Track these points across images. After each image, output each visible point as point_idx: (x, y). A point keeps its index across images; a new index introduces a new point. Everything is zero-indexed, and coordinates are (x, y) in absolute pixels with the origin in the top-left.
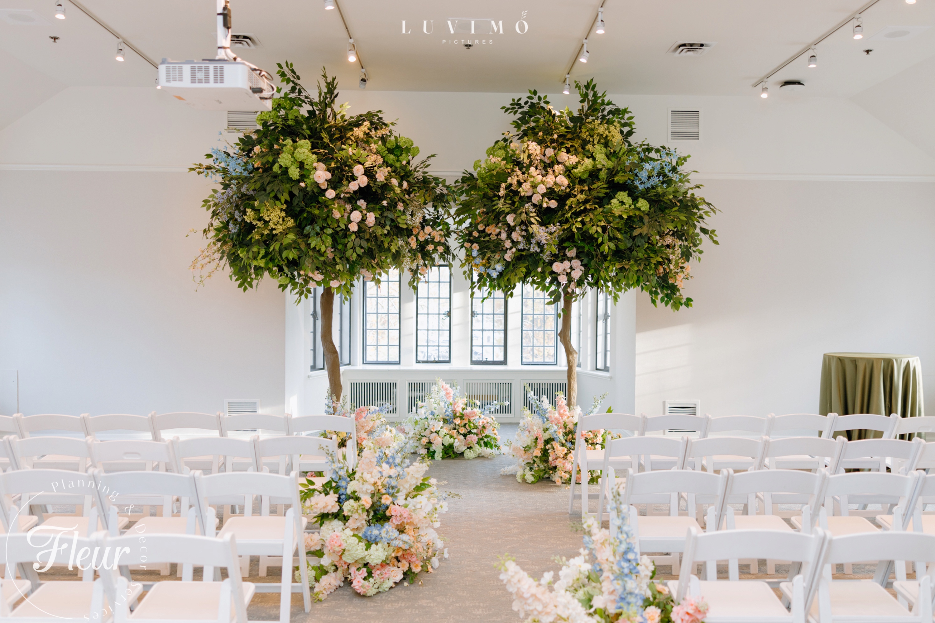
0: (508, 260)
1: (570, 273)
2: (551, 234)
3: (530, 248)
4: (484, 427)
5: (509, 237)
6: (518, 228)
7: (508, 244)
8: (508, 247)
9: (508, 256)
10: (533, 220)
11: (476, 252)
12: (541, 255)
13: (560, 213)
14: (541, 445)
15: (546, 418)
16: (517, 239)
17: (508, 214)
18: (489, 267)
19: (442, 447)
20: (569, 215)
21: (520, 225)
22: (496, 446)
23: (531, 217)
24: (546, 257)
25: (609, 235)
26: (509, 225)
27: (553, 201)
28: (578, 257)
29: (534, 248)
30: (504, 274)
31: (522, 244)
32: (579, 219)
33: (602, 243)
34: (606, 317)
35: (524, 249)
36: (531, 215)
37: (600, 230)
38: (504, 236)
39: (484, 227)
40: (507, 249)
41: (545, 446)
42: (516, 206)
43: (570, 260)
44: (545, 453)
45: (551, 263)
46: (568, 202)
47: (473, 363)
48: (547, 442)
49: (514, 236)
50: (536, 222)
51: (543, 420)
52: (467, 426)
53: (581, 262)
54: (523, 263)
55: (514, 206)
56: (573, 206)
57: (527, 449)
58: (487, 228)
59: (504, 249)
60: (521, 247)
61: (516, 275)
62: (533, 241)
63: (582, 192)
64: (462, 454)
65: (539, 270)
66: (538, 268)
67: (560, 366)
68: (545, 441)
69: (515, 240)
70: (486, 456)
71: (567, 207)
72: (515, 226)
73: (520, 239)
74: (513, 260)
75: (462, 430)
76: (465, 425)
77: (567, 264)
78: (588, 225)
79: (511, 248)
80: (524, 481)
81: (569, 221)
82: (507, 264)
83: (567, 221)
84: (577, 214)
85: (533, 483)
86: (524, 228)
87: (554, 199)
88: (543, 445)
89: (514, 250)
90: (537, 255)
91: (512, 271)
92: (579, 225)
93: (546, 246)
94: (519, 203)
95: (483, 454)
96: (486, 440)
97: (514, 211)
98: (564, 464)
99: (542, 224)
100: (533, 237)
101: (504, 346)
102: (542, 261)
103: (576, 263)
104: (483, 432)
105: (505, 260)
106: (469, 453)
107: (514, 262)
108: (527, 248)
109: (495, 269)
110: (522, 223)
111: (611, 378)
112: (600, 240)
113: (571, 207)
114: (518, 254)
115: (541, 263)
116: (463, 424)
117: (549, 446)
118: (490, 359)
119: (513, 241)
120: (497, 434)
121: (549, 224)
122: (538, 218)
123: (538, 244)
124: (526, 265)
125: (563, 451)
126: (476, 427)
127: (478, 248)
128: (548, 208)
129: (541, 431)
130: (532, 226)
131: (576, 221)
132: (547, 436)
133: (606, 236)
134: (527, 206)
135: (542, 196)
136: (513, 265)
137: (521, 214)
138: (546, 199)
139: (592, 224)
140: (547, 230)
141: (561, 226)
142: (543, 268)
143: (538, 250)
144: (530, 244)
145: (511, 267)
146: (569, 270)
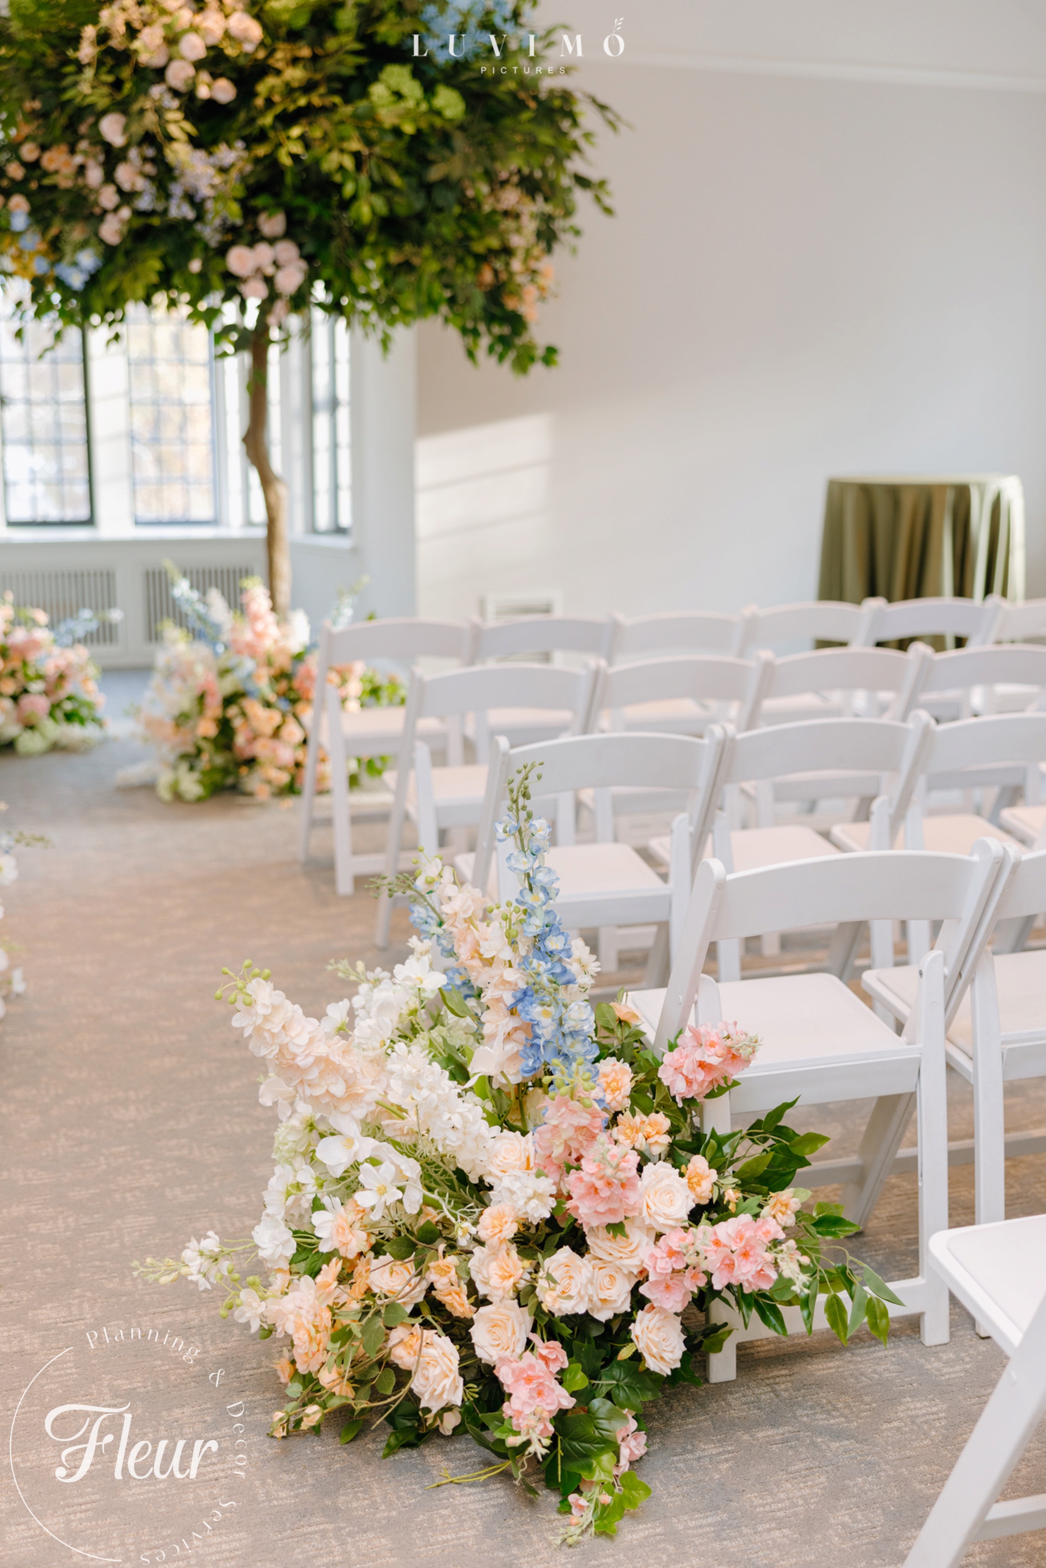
0: (109, 240)
1: (274, 276)
2: (223, 170)
3: (167, 209)
4: (61, 676)
5: (109, 178)
6: (133, 153)
7: (108, 198)
8: (109, 206)
9: (111, 231)
10: (174, 130)
11: (21, 217)
12: (198, 227)
13: (242, 116)
14: (214, 709)
15: (222, 644)
16: (133, 184)
17: (104, 113)
18: (60, 260)
20: (268, 120)
21: (139, 145)
22: (94, 719)
23: (169, 122)
24: (210, 233)
25: (371, 178)
26: (107, 147)
27: (223, 82)
28: (289, 234)
29: (179, 207)
30: (102, 277)
31: (146, 199)
32: (296, 132)
33: (354, 197)
34: (334, 404)
35: (152, 213)
36: (170, 116)
37: (349, 163)
38: (95, 175)
39: (37, 153)
40: (105, 212)
41: (224, 711)
42: (126, 91)
43: (272, 241)
44: (225, 726)
45: (222, 251)
46: (262, 88)
47: (13, 524)
48: (229, 700)
49: (125, 175)
50: (183, 137)
51: (216, 651)
52: (19, 675)
53: (300, 248)
54: (152, 248)
55: (120, 93)
56: (276, 98)
57: (181, 720)
58: (47, 155)
59: (97, 211)
60: (144, 203)
61: (136, 278)
62: (177, 189)
63: (294, 61)
64: (12, 744)
65: (196, 266)
66: (191, 261)
68: (224, 699)
69: (127, 186)
70: (71, 745)
71: (260, 101)
72: (125, 149)
73: (141, 184)
74: (123, 241)
76: (14, 672)
77: (263, 254)
78: (318, 150)
79: (116, 209)
80: (178, 796)
81: (267, 136)
82: (109, 253)
83: (261, 136)
84: (287, 120)
85: (199, 800)
86: (150, 152)
87: (226, 78)
88: (219, 708)
89: (125, 213)
90: (187, 229)
91: (125, 269)
92: (297, 148)
93: (209, 204)
94: (135, 83)
95: (62, 741)
96: (68, 706)
97: (122, 107)
98: (274, 750)
99: (196, 143)
100: (174, 179)
101: (87, 481)
102: (202, 244)
103: (287, 251)
104: (61, 689)
105: (102, 241)
106: (30, 741)
107: (128, 245)
108: (160, 209)
109: (77, 265)
110: (148, 138)
111: (354, 551)
112: (349, 189)
113: (269, 103)
114: (138, 223)
115: (198, 249)
116: (9, 672)
117: (232, 711)
118: (55, 514)
119: (120, 191)
120: (95, 691)
121: (215, 142)
122: (187, 127)
123: (190, 198)
124: (159, 253)
125: (271, 719)
126: (41, 678)
127: (26, 206)
128: (211, 103)
129: (212, 677)
130: (174, 147)
131: (288, 138)
132: (227, 686)
133: (364, 180)
134: (155, 92)
135: (193, 67)
136: (127, 253)
137: (142, 111)
138: (205, 77)
139: (327, 146)
140: (212, 160)
141: (248, 148)
142: (205, 264)
143: (190, 214)
144: (168, 196)
145: (120, 259)
146: (270, 270)
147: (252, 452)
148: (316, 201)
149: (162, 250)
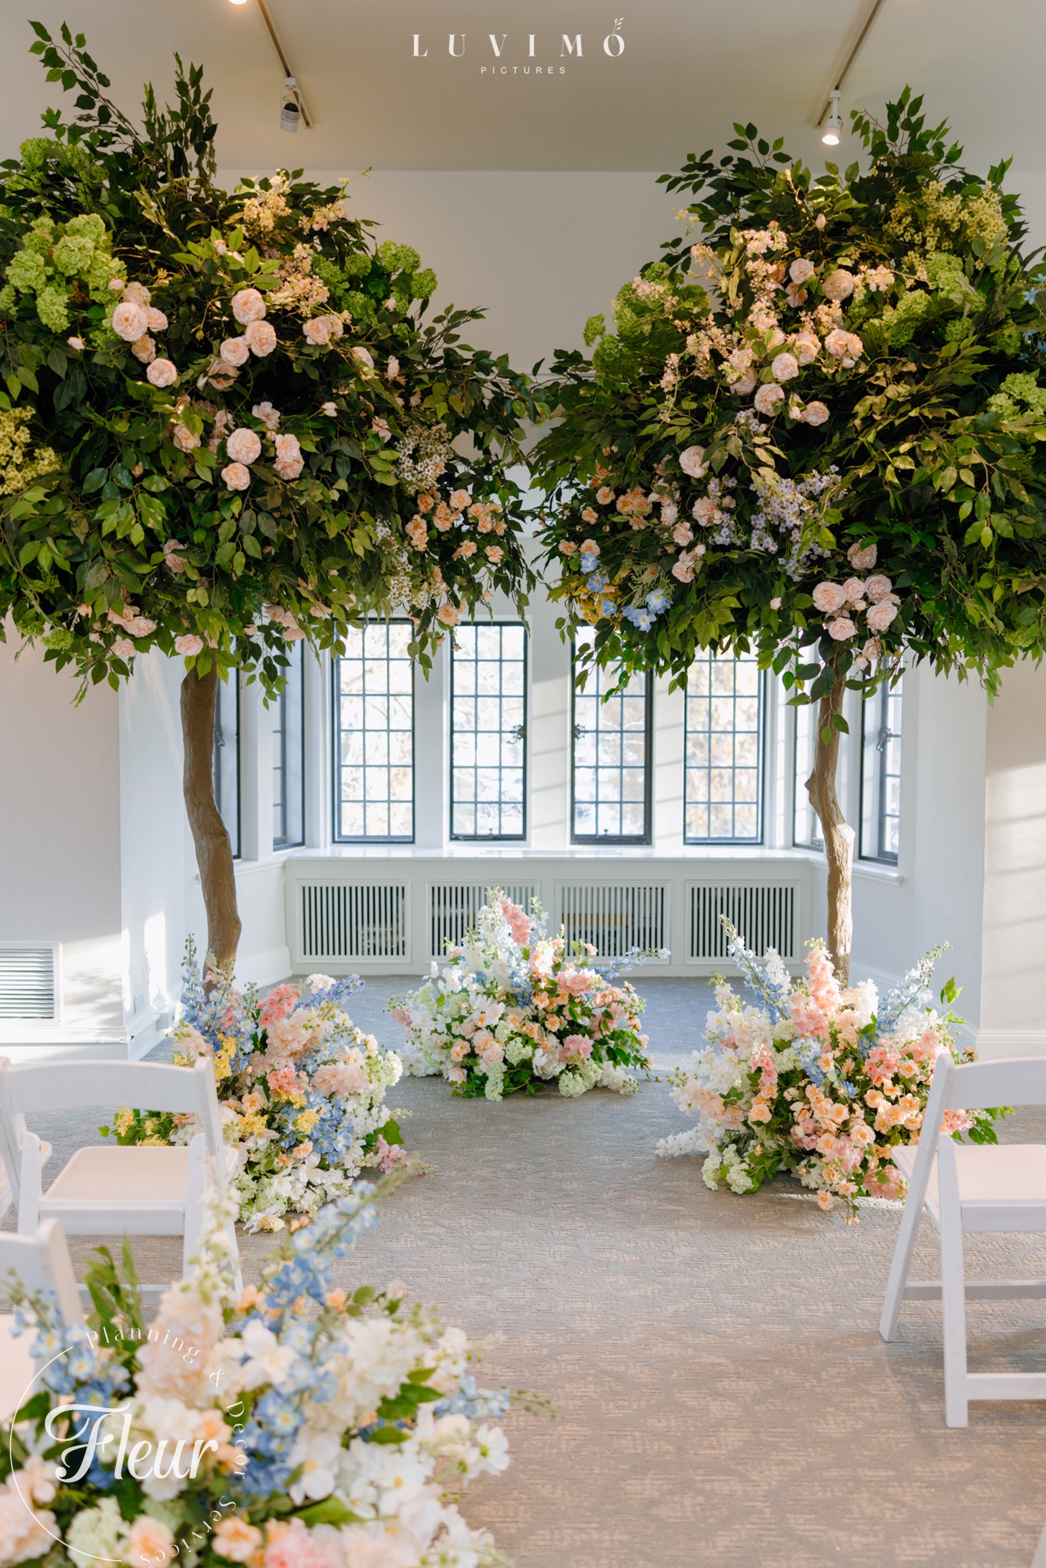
0: (681, 579)
1: (864, 612)
2: (812, 497)
3: (747, 545)
4: (608, 1015)
5: (685, 513)
6: (713, 486)
7: (683, 535)
8: (684, 543)
9: (683, 570)
10: (761, 454)
11: (592, 559)
12: (781, 561)
13: (836, 439)
14: (769, 1087)
15: (780, 1010)
16: (710, 520)
17: (684, 446)
18: (628, 602)
19: (505, 1068)
20: (871, 438)
21: (720, 476)
22: (637, 1059)
23: (755, 445)
24: (793, 567)
25: (993, 495)
26: (684, 479)
27: (817, 404)
28: (880, 566)
29: (760, 539)
30: (672, 619)
31: (725, 532)
32: (904, 447)
33: (972, 519)
34: (883, 736)
35: (732, 546)
36: (757, 440)
37: (966, 478)
38: (669, 513)
39: (612, 496)
40: (679, 550)
41: (781, 1090)
42: (708, 421)
43: (864, 574)
44: (781, 1108)
45: (808, 586)
46: (860, 409)
47: (579, 840)
48: (786, 1079)
49: (702, 510)
50: (771, 462)
51: (773, 1014)
52: (566, 1012)
53: (893, 583)
54: (730, 585)
55: (703, 422)
56: (877, 417)
57: (731, 1098)
58: (622, 498)
59: (670, 550)
60: (721, 539)
61: (711, 617)
62: (759, 522)
63: (898, 379)
64: (555, 1081)
65: (776, 603)
66: (772, 598)
67: (771, 848)
68: (781, 1076)
69: (703, 522)
70: (614, 1088)
71: (857, 422)
72: (704, 481)
73: (718, 517)
74: (696, 579)
75: (553, 1024)
76: (561, 1008)
77: (855, 588)
78: (929, 467)
79: (691, 547)
80: (724, 1185)
81: (868, 455)
82: (680, 592)
83: (863, 456)
84: (890, 437)
85: (748, 1193)
86: (732, 483)
87: (820, 400)
88: (776, 1089)
89: (700, 549)
90: (768, 564)
91: (697, 609)
92: (905, 464)
93: (796, 535)
94: (718, 414)
95: (605, 1083)
96: (612, 1043)
97: (703, 439)
98: (840, 1151)
99: (783, 469)
100: (757, 511)
101: (645, 803)
102: (784, 579)
103: (880, 585)
104: (607, 1028)
105: (674, 580)
106: (571, 1083)
107: (703, 583)
108: (738, 543)
109: (645, 606)
110: (732, 467)
111: (902, 880)
112: (966, 510)
113: (869, 421)
114: (714, 558)
115: (779, 585)
116: (555, 1007)
117: (791, 1093)
118: (614, 831)
119: (696, 527)
120: (640, 1026)
121: (804, 469)
122: (776, 450)
123: (773, 530)
124: (736, 590)
125: (839, 1113)
126: (587, 1013)
127: (597, 550)
128: (803, 427)
129: (770, 1053)
130: (762, 470)
131: (897, 454)
132: (785, 1062)
133: (985, 497)
134: (741, 417)
135: (783, 387)
136: (700, 592)
137: (726, 438)
138: (796, 398)
139: (940, 462)
140: (801, 486)
141: (842, 472)
142: (786, 600)
143: (773, 548)
144: (749, 529)
145: (693, 598)
146: (861, 606)
147: (817, 797)
148: (916, 527)
149: (740, 586)
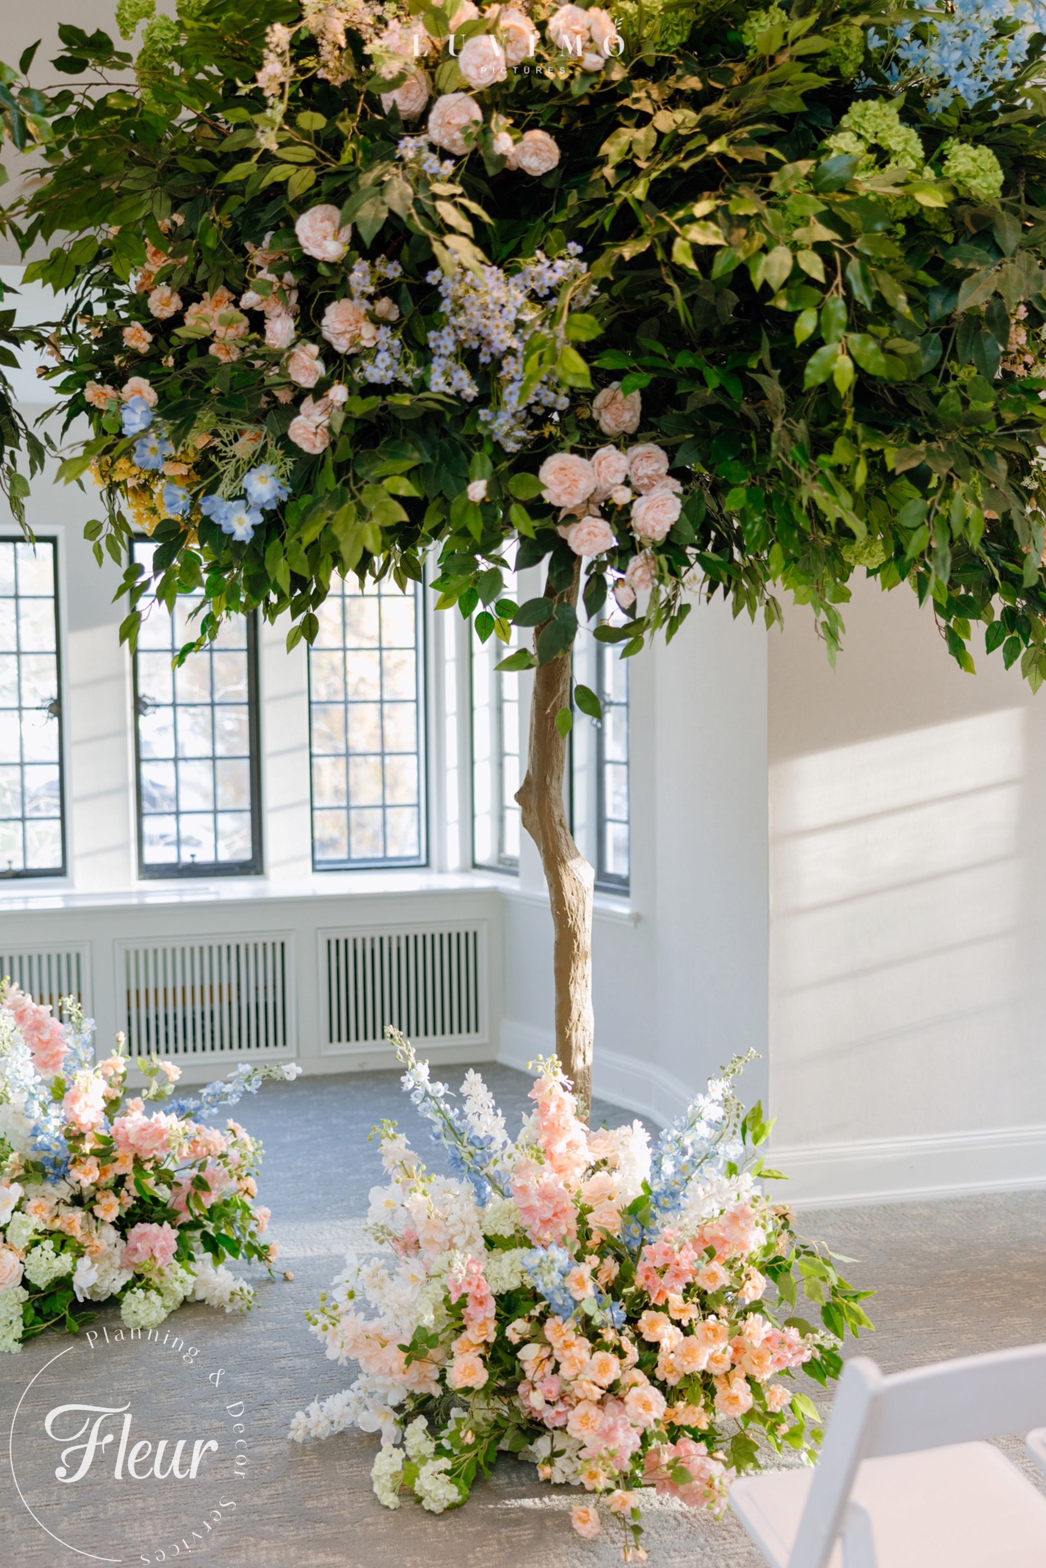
0: (306, 447)
1: (627, 508)
2: (538, 297)
3: (422, 385)
4: (200, 1184)
5: (309, 328)
6: (360, 276)
7: (306, 367)
8: (307, 381)
9: (309, 431)
10: (449, 214)
11: (140, 409)
12: (484, 414)
13: (573, 198)
14: (481, 1322)
15: (492, 1180)
16: (353, 342)
17: (302, 205)
18: (211, 490)
19: (24, 1294)
20: (640, 190)
21: (369, 255)
22: (252, 1248)
23: (435, 197)
24: (505, 426)
25: (849, 299)
26: (306, 265)
27: (538, 134)
29: (446, 374)
30: (291, 519)
31: (384, 359)
32: (702, 208)
33: (816, 342)
35: (396, 386)
36: (438, 188)
37: (814, 267)
38: (280, 328)
39: (176, 303)
40: (300, 395)
41: (503, 1321)
42: (346, 157)
43: (626, 441)
44: (502, 1357)
45: (531, 460)
46: (612, 149)
47: (150, 872)
48: (510, 1305)
49: (339, 322)
50: (466, 227)
51: (480, 1189)
52: (130, 1184)
53: (671, 460)
54: (394, 455)
55: (338, 158)
56: (642, 164)
57: (416, 1350)
58: (194, 308)
59: (284, 396)
60: (376, 373)
61: (363, 513)
62: (443, 342)
63: (674, 100)
64: (114, 1302)
65: (477, 490)
66: (468, 481)
67: (441, 871)
68: (500, 1298)
69: (342, 346)
70: (214, 1303)
71: (608, 171)
72: (342, 268)
73: (368, 334)
74: (333, 445)
75: (107, 1210)
76: (121, 1180)
77: (611, 465)
78: (741, 248)
79: (320, 390)
80: (411, 1498)
81: (636, 222)
82: (304, 471)
83: (628, 224)
85: (451, 1511)
86: (393, 271)
87: (544, 129)
88: (492, 1325)
89: (338, 393)
90: (460, 420)
91: (338, 501)
92: (705, 236)
93: (510, 367)
94: (362, 146)
95: (199, 1296)
96: (210, 1228)
97: (339, 186)
98: (607, 1434)
99: (488, 244)
100: (438, 323)
101: (252, 811)
102: (488, 448)
103: (650, 460)
104: (199, 1204)
105: (289, 447)
106: (141, 1308)
107: (345, 452)
108: (408, 381)
109: (242, 496)
110: (394, 237)
111: (637, 918)
112: (805, 326)
113: (628, 169)
114: (362, 407)
115: (481, 461)
116: (110, 1178)
118: (205, 856)
119: (329, 355)
120: (255, 1190)
121: (517, 251)
122: (475, 208)
123: (469, 357)
124: (407, 465)
125: (604, 1367)
126: (165, 1178)
127: (152, 397)
128: (518, 173)
130: (450, 239)
132: (505, 1275)
133: (836, 303)
134: (408, 147)
135: (479, 98)
136: (341, 469)
137: (380, 183)
138: (500, 121)
139: (760, 238)
140: (517, 279)
141: (589, 255)
142: (496, 484)
143: (471, 391)
144: (425, 355)
145: (328, 480)
146: (622, 496)
147: (535, 816)
148: (712, 360)
149: (414, 458)
